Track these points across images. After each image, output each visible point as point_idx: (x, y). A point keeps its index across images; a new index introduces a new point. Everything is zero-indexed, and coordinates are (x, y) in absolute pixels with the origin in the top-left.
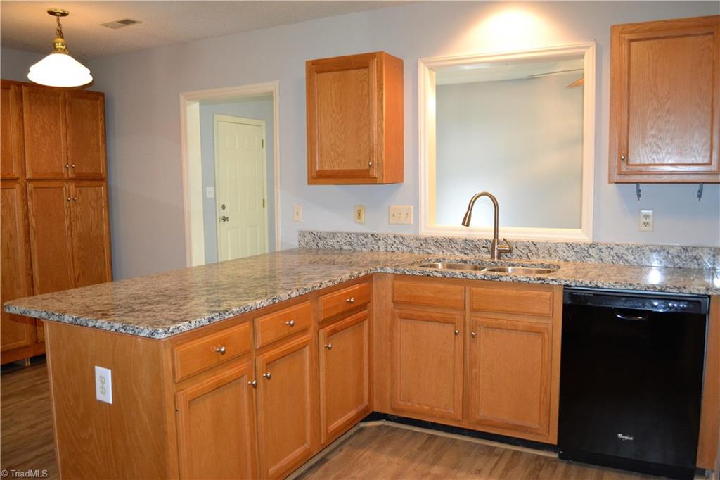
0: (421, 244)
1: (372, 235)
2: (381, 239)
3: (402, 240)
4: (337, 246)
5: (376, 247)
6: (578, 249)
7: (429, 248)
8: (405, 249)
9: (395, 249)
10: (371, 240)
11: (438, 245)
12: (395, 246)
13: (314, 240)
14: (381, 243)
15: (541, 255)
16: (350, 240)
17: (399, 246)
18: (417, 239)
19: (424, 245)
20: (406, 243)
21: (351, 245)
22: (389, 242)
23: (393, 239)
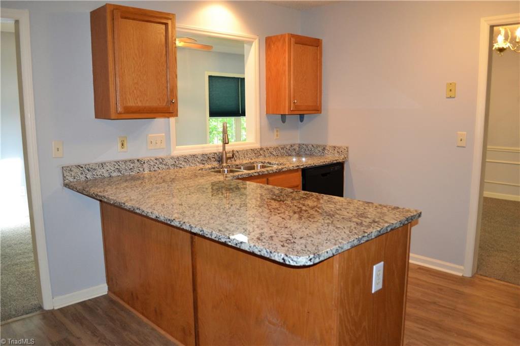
0: (175, 162)
1: (138, 160)
2: (146, 162)
3: (161, 161)
4: (106, 175)
5: (141, 170)
6: (256, 152)
7: (181, 164)
8: (164, 167)
9: (157, 169)
10: (137, 164)
11: (186, 160)
12: (157, 166)
13: (82, 173)
14: (145, 166)
15: (241, 158)
16: (118, 167)
17: (160, 166)
18: (172, 158)
19: (177, 162)
20: (164, 163)
21: (120, 171)
22: (152, 163)
23: (155, 161)
